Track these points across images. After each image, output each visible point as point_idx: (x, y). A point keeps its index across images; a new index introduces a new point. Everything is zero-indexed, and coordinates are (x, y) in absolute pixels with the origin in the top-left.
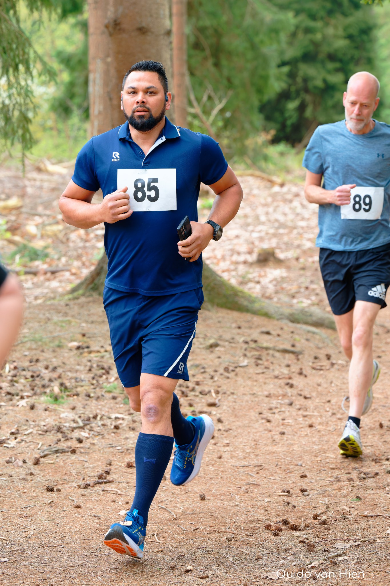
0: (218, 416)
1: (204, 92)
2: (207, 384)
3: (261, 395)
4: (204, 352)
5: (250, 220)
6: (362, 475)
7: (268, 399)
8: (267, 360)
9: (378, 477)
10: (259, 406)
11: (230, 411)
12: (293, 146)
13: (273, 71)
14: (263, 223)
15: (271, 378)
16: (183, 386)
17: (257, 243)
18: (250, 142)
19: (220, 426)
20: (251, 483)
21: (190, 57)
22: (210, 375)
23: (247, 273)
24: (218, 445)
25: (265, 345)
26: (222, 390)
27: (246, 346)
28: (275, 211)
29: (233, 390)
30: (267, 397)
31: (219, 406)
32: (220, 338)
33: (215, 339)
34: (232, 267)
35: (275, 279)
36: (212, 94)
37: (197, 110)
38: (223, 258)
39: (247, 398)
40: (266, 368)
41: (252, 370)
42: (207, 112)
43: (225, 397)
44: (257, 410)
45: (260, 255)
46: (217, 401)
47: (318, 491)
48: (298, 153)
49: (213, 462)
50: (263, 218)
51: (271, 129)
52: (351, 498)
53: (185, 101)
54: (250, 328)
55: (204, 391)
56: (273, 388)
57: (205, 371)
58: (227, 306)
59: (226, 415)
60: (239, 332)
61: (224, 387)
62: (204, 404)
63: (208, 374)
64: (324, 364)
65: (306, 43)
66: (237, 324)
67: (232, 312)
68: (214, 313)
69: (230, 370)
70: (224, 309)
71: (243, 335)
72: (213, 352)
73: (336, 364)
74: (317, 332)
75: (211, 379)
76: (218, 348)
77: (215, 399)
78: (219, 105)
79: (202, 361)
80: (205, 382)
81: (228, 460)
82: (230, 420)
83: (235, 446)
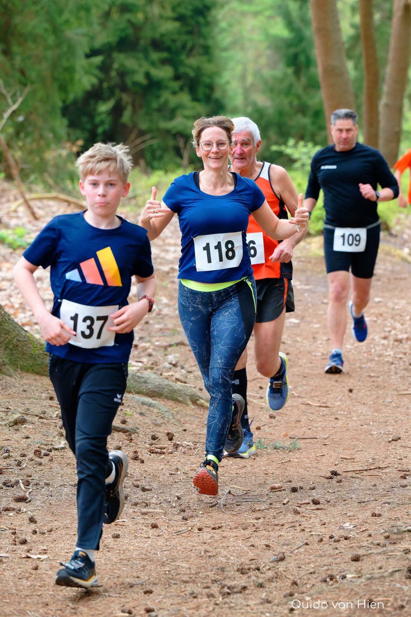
0: (30, 514)
2: (12, 473)
4: (6, 430)
6: (226, 590)
9: (247, 592)
11: (46, 508)
13: (81, 63)
18: (50, 155)
19: (33, 526)
24: (32, 552)
26: (33, 479)
29: (48, 480)
31: (30, 501)
32: (27, 412)
33: (20, 413)
36: (4, 91)
43: (37, 489)
46: (27, 495)
47: (169, 610)
49: (27, 575)
51: (77, 139)
55: (10, 481)
57: (9, 455)
58: (35, 370)
59: (41, 512)
60: (51, 404)
61: (36, 476)
62: (10, 499)
63: (14, 459)
64: (166, 446)
65: (123, 25)
66: (49, 393)
67: (42, 378)
68: (18, 379)
69: (42, 454)
70: (31, 373)
71: (56, 407)
72: (18, 430)
73: (181, 446)
74: (155, 404)
75: (17, 466)
76: (25, 426)
77: (25, 492)
78: (13, 105)
79: (5, 442)
80: (10, 470)
81: (47, 572)
82: (46, 519)
83: (55, 554)
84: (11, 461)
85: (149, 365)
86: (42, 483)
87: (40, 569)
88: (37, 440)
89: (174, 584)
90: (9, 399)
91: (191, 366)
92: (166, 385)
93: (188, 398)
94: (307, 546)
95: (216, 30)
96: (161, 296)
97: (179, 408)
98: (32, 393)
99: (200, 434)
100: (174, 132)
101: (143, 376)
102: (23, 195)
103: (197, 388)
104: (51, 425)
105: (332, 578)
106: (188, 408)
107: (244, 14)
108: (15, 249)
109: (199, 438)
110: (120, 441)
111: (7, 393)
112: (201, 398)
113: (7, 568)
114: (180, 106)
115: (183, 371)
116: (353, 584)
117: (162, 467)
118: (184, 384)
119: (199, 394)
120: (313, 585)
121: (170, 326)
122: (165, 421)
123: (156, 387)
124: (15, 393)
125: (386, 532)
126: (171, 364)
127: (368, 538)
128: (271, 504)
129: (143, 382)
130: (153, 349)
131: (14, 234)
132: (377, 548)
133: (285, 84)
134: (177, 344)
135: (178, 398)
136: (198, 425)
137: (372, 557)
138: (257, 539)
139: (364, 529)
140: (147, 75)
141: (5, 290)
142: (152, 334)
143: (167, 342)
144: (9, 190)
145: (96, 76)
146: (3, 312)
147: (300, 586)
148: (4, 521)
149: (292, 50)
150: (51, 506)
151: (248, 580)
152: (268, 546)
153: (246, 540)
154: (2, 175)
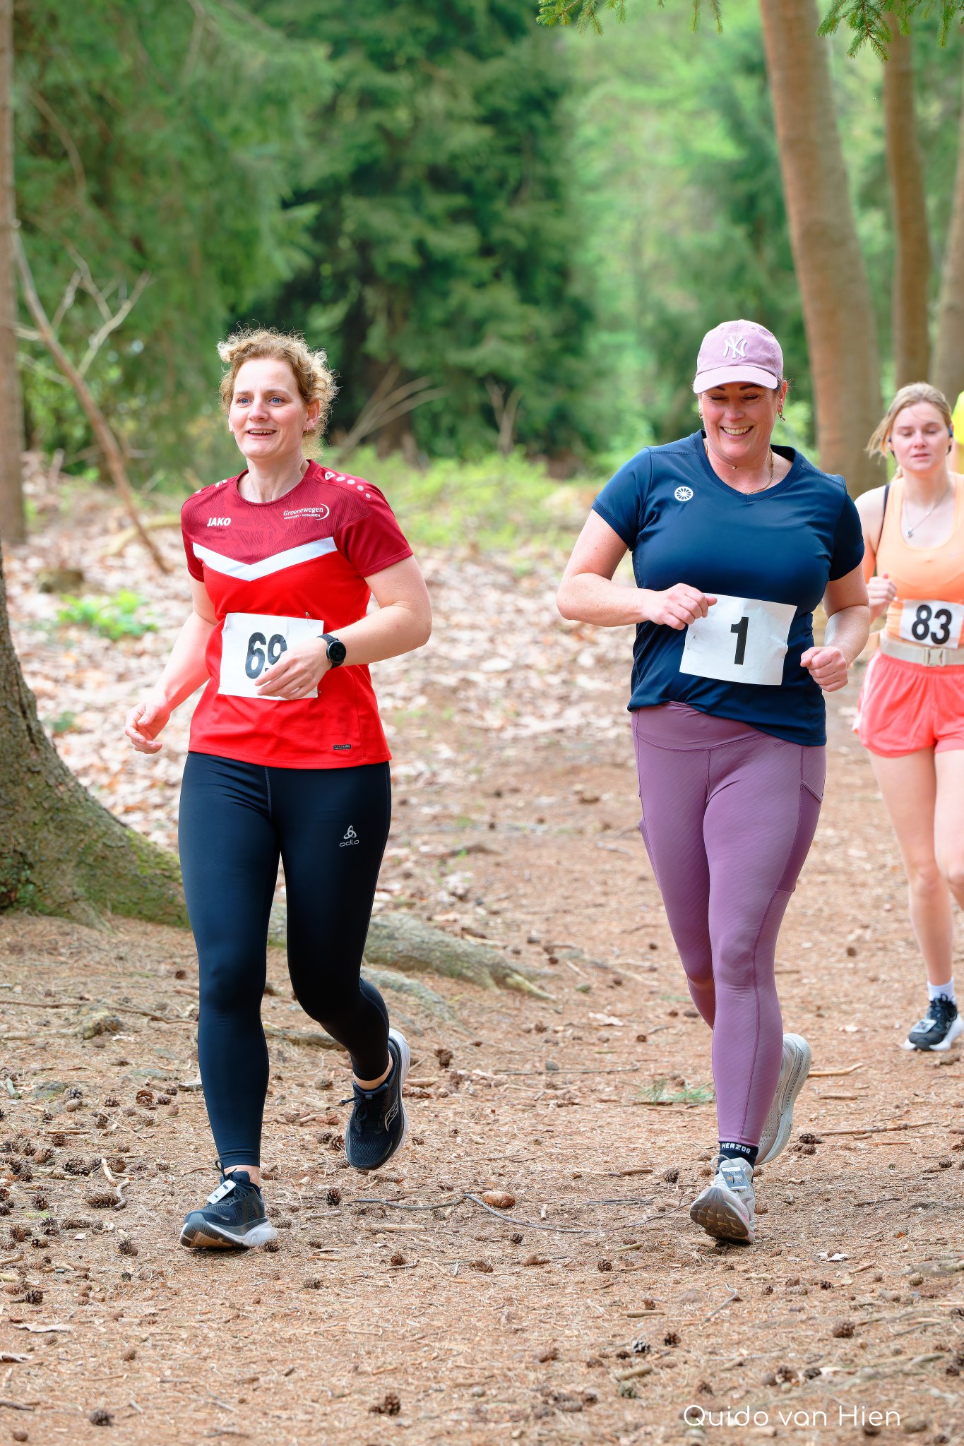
0: (123, 1235)
1: (68, 281)
2: (87, 1142)
4: (76, 1048)
9: (595, 1408)
11: (158, 1220)
13: (269, 219)
15: (278, 1122)
16: (17, 1151)
18: (200, 428)
19: (129, 1265)
20: (225, 1429)
21: (22, 175)
22: (95, 1115)
24: (124, 1320)
26: (131, 1157)
29: (165, 1158)
31: (123, 1207)
32: (124, 1005)
33: (109, 1008)
34: (155, 797)
36: (91, 288)
37: (46, 333)
38: (128, 770)
42: (74, 340)
43: (141, 1178)
46: (118, 1192)
48: (344, 460)
53: (11, 307)
55: (82, 1162)
56: (282, 1151)
57: (81, 1104)
58: (145, 912)
59: (147, 1231)
60: (179, 988)
61: (139, 1151)
62: (80, 1201)
63: (91, 1111)
64: (432, 1079)
65: (365, 136)
66: (175, 963)
67: (160, 928)
68: (106, 932)
69: (155, 1101)
70: (134, 918)
71: (191, 995)
72: (103, 1047)
73: (468, 1078)
74: (411, 985)
75: (98, 1127)
76: (118, 1037)
77: (111, 1184)
78: (110, 319)
79: (72, 1073)
80: (82, 1136)
81: (154, 1365)
82: (158, 1246)
83: (175, 1324)
84: (85, 1117)
85: (404, 898)
86: (152, 1166)
87: (140, 1359)
88: (144, 1069)
89: (436, 1391)
90: (86, 976)
91: (500, 900)
92: (436, 943)
93: (486, 970)
94: (737, 1304)
95: (573, 145)
96: (438, 742)
97: (466, 995)
98: (138, 964)
99: (511, 1052)
100: (481, 372)
101: (385, 923)
102: (133, 515)
103: (510, 949)
104: (176, 1034)
105: (787, 1375)
106: (486, 995)
107: (637, 107)
108: (115, 641)
109: (510, 1061)
110: (330, 1070)
111: (81, 964)
112: (516, 972)
113: (64, 1356)
114: (494, 316)
115: (481, 911)
116: (834, 1389)
117: (422, 1127)
118: (480, 941)
119: (512, 962)
120: (748, 1392)
121: (455, 809)
122: (434, 1024)
123: (414, 948)
124: (99, 963)
125: (914, 1271)
126: (453, 894)
127: (874, 1286)
128: (662, 1210)
129: (385, 938)
130: (416, 863)
131: (113, 605)
132: (894, 1307)
133: (729, 264)
134: (469, 851)
135: (464, 971)
136: (508, 1033)
137: (881, 1329)
138: (626, 1289)
139: (866, 1264)
140: (420, 247)
141: (90, 731)
142: (416, 828)
143: (446, 846)
144: (107, 507)
145: (307, 252)
146: (72, 784)
147: (715, 1393)
148: (64, 1253)
149: (743, 188)
150: (172, 1218)
151: (600, 1380)
152: (650, 1305)
153: (602, 1292)
154: (92, 474)
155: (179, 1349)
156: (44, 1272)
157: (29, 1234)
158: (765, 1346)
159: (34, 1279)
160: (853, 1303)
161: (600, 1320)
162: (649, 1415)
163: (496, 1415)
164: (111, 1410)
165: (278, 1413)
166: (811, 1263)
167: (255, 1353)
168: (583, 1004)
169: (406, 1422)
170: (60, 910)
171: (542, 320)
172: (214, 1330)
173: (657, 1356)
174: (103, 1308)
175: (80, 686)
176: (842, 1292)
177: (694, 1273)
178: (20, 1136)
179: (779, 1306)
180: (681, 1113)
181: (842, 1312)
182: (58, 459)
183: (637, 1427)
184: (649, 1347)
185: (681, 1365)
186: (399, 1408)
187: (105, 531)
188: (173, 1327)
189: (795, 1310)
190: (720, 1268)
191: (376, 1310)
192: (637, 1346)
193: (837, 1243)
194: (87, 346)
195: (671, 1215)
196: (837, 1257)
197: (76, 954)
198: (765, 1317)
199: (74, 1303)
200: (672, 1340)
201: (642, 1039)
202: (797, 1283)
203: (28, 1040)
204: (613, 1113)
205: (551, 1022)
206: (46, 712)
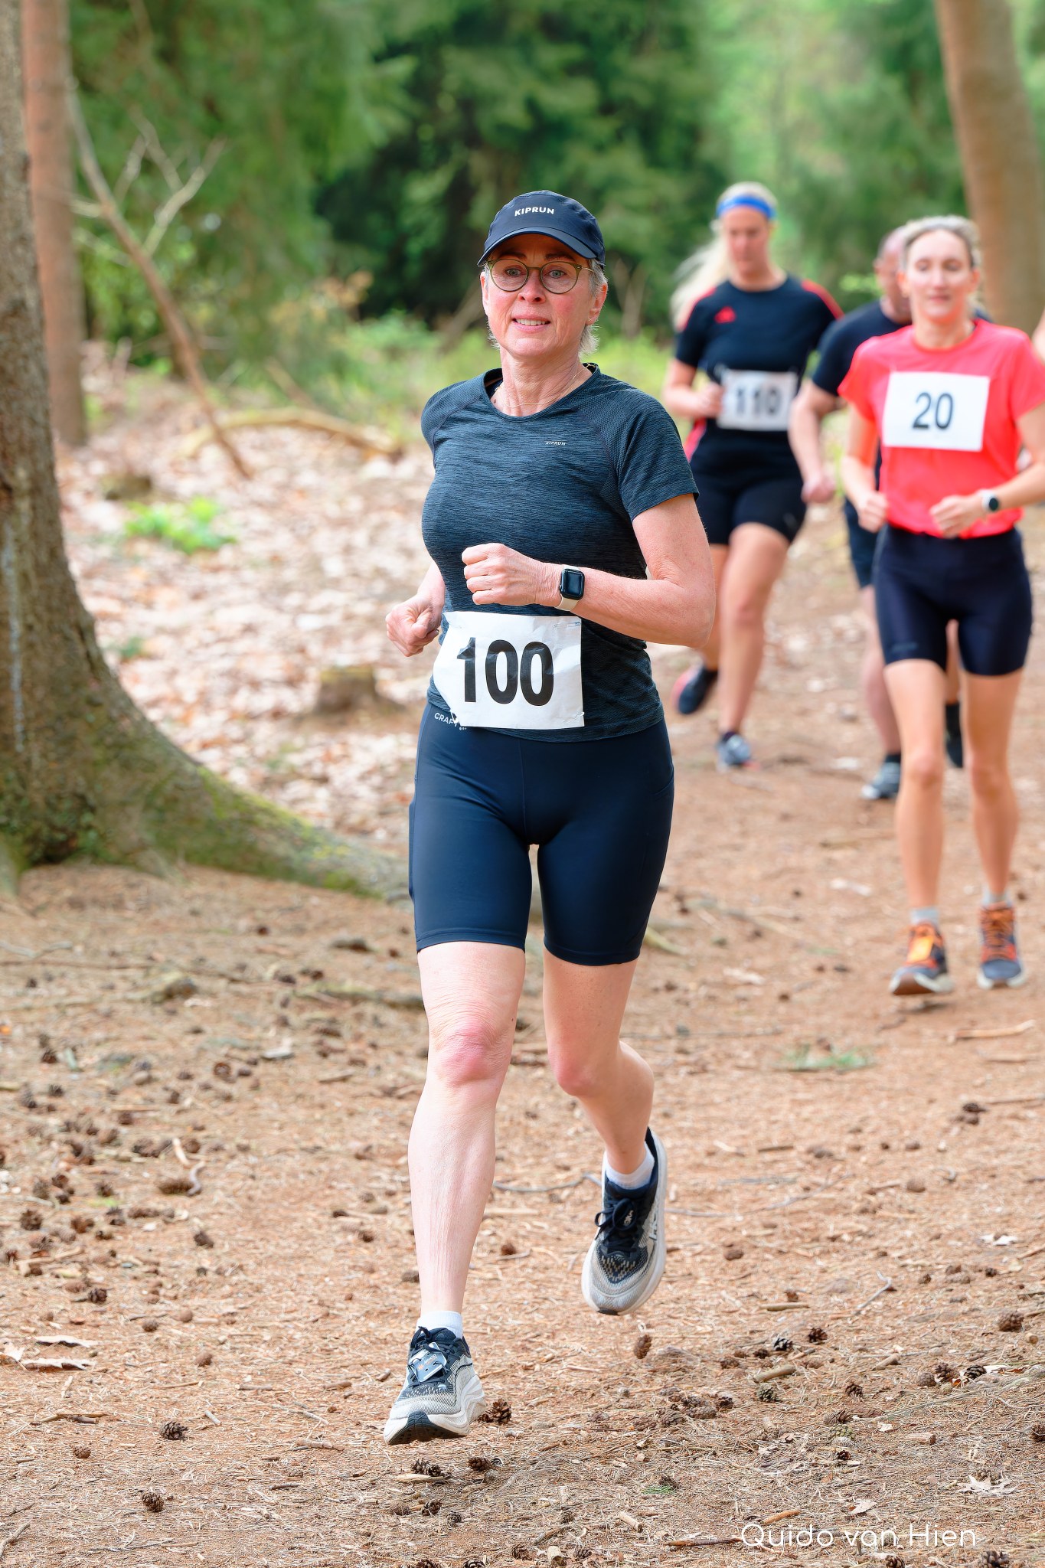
0: (198, 1224)
1: (130, 147)
2: (157, 1121)
3: (338, 1153)
4: (145, 1014)
5: (290, 574)
7: (364, 1163)
8: (358, 1038)
10: (331, 1187)
11: (238, 1208)
12: (431, 326)
13: (359, 75)
14: (335, 583)
15: (371, 1095)
16: (78, 1130)
17: (315, 649)
18: (285, 314)
19: (204, 1258)
20: (314, 1442)
21: (78, 29)
22: (166, 1089)
23: (285, 749)
25: (349, 986)
26: (207, 1137)
27: (283, 991)
28: (373, 541)
29: (246, 1137)
30: (359, 1157)
31: (198, 1192)
32: (199, 965)
33: (182, 969)
34: (235, 732)
35: (379, 769)
36: (157, 155)
37: (105, 207)
38: (204, 701)
39: (291, 1162)
40: (353, 1062)
41: (308, 1071)
42: (139, 215)
43: (219, 1160)
44: (327, 1203)
45: (325, 688)
46: (192, 1177)
48: (446, 349)
50: (334, 567)
51: (356, 269)
52: (643, 1486)
53: (67, 177)
54: (300, 931)
55: (151, 1143)
56: (377, 1128)
57: (150, 1077)
58: (222, 861)
59: (225, 1220)
60: (261, 946)
61: (216, 1131)
62: (150, 1187)
63: (162, 1085)
66: (255, 918)
67: (239, 879)
68: (179, 884)
70: (210, 868)
71: (275, 953)
72: (174, 1013)
75: (169, 1103)
76: (191, 1001)
77: (187, 1168)
78: (180, 189)
79: (141, 1043)
80: (151, 1114)
81: (233, 1371)
82: (238, 1236)
83: (256, 1324)
84: (157, 1092)
86: (230, 1147)
87: (217, 1363)
88: (221, 1038)
90: (156, 933)
94: (891, 1295)
98: (215, 919)
99: (637, 1015)
102: (209, 412)
104: (258, 998)
105: (946, 1374)
108: (189, 555)
109: (636, 1024)
111: (152, 918)
113: (131, 1362)
114: (614, 182)
116: (1000, 1389)
120: (902, 1393)
124: (171, 919)
128: (807, 1189)
131: (186, 515)
133: (882, 121)
138: (766, 1279)
139: (1037, 1248)
140: (532, 106)
141: (160, 657)
144: (180, 405)
145: (404, 113)
146: (137, 718)
147: (867, 1395)
148: (133, 1244)
149: (897, 34)
150: (252, 1205)
151: (736, 1383)
152: (792, 1296)
153: (738, 1283)
154: (162, 368)
155: (262, 1352)
156: (109, 1267)
157: (91, 1224)
158: (923, 1341)
159: (98, 1276)
160: (1022, 1292)
161: (735, 1315)
162: (791, 1420)
163: (618, 1423)
164: (184, 1422)
165: (372, 1423)
166: (975, 1248)
167: (346, 1356)
168: (717, 958)
169: (517, 1432)
170: (126, 860)
171: (671, 187)
172: (302, 1330)
173: (800, 1354)
174: (175, 1306)
175: (149, 605)
176: (1009, 1280)
177: (843, 1260)
178: (81, 1114)
179: (939, 1296)
180: (828, 1080)
181: (1010, 1302)
182: (124, 350)
183: (777, 1435)
184: (791, 1344)
185: (827, 1365)
186: (509, 1416)
187: (178, 431)
188: (254, 1328)
189: (956, 1301)
190: (871, 1255)
191: (484, 1307)
192: (777, 1343)
193: (1004, 1225)
194: (153, 222)
195: (816, 1195)
196: (1004, 1240)
197: (145, 908)
198: (922, 1309)
199: (143, 1301)
200: (817, 1336)
201: (784, 997)
202: (958, 1270)
203: (90, 1006)
204: (752, 1080)
205: (681, 978)
206: (108, 637)
